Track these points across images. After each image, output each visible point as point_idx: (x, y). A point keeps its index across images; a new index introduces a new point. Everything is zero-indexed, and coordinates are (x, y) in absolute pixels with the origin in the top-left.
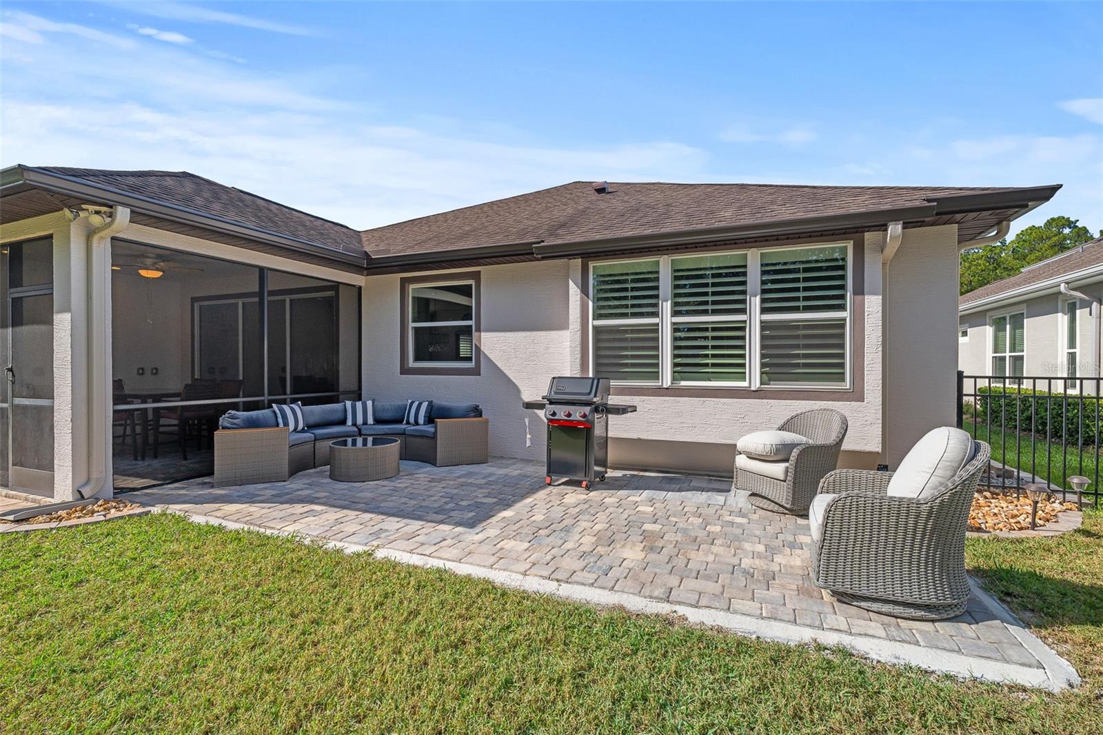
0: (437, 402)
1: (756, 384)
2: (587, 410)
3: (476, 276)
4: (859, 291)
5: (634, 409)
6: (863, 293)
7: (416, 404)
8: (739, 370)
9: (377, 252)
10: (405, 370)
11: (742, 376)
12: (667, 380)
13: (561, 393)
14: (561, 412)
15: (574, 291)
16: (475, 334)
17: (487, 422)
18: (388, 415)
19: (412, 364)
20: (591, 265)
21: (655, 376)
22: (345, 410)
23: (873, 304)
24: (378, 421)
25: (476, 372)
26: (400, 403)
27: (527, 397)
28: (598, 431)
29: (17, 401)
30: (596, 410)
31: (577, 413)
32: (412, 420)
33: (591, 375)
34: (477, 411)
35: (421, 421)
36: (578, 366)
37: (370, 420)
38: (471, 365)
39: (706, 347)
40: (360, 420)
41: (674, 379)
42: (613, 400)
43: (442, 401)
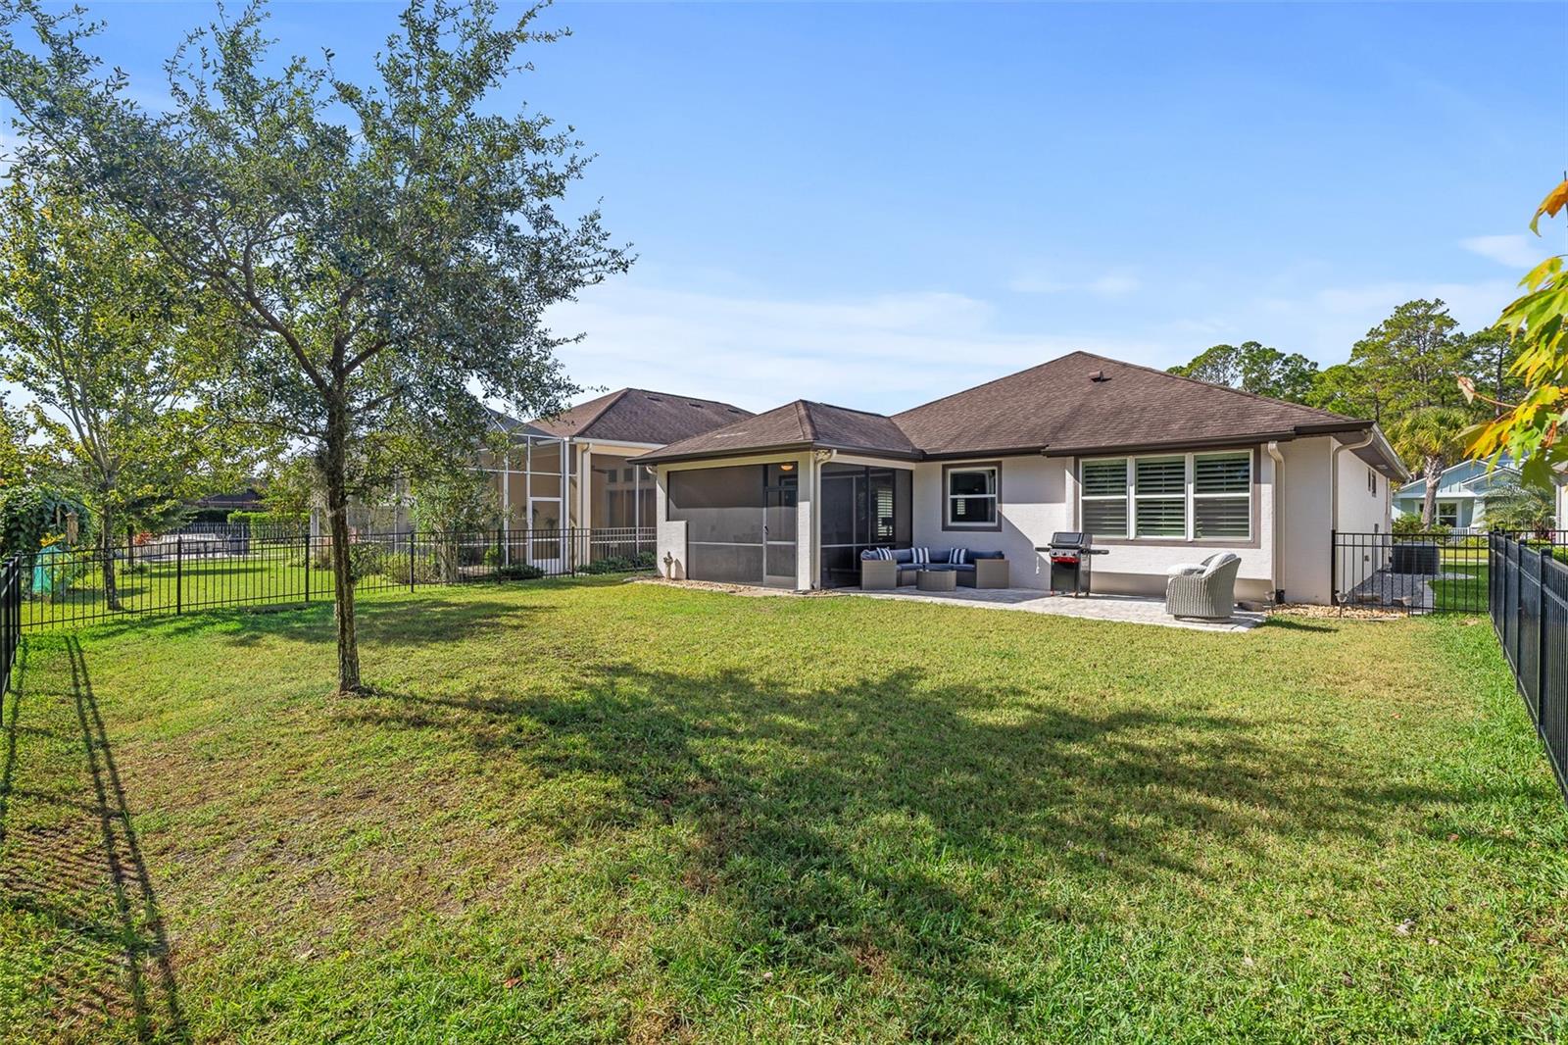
0: (970, 549)
1: (1191, 538)
2: (1076, 551)
3: (999, 464)
4: (1258, 481)
5: (1107, 552)
6: (1260, 483)
7: (957, 551)
8: (1180, 528)
9: (930, 450)
10: (945, 528)
11: (1182, 533)
12: (1132, 534)
13: (1059, 541)
14: (1060, 553)
15: (1069, 478)
16: (997, 505)
17: (1008, 562)
18: (938, 558)
19: (950, 523)
20: (1081, 461)
21: (1124, 532)
22: (912, 554)
23: (1267, 490)
24: (931, 561)
25: (998, 529)
26: (946, 550)
27: (1036, 545)
28: (1083, 564)
29: (769, 543)
30: (1082, 552)
31: (1070, 554)
32: (955, 560)
33: (1080, 531)
34: (1001, 555)
35: (962, 561)
36: (1072, 526)
37: (927, 561)
38: (995, 524)
39: (1161, 514)
40: (921, 561)
41: (1137, 534)
42: (1094, 547)
43: (975, 548)
